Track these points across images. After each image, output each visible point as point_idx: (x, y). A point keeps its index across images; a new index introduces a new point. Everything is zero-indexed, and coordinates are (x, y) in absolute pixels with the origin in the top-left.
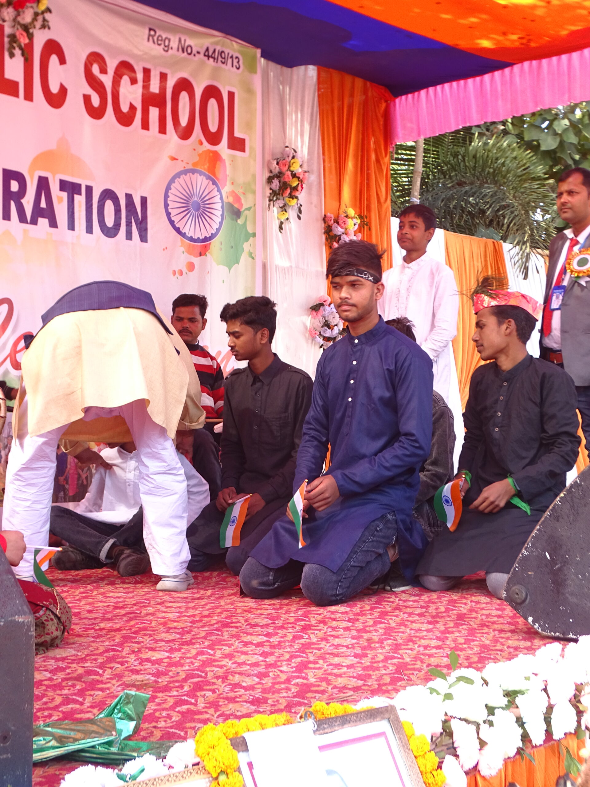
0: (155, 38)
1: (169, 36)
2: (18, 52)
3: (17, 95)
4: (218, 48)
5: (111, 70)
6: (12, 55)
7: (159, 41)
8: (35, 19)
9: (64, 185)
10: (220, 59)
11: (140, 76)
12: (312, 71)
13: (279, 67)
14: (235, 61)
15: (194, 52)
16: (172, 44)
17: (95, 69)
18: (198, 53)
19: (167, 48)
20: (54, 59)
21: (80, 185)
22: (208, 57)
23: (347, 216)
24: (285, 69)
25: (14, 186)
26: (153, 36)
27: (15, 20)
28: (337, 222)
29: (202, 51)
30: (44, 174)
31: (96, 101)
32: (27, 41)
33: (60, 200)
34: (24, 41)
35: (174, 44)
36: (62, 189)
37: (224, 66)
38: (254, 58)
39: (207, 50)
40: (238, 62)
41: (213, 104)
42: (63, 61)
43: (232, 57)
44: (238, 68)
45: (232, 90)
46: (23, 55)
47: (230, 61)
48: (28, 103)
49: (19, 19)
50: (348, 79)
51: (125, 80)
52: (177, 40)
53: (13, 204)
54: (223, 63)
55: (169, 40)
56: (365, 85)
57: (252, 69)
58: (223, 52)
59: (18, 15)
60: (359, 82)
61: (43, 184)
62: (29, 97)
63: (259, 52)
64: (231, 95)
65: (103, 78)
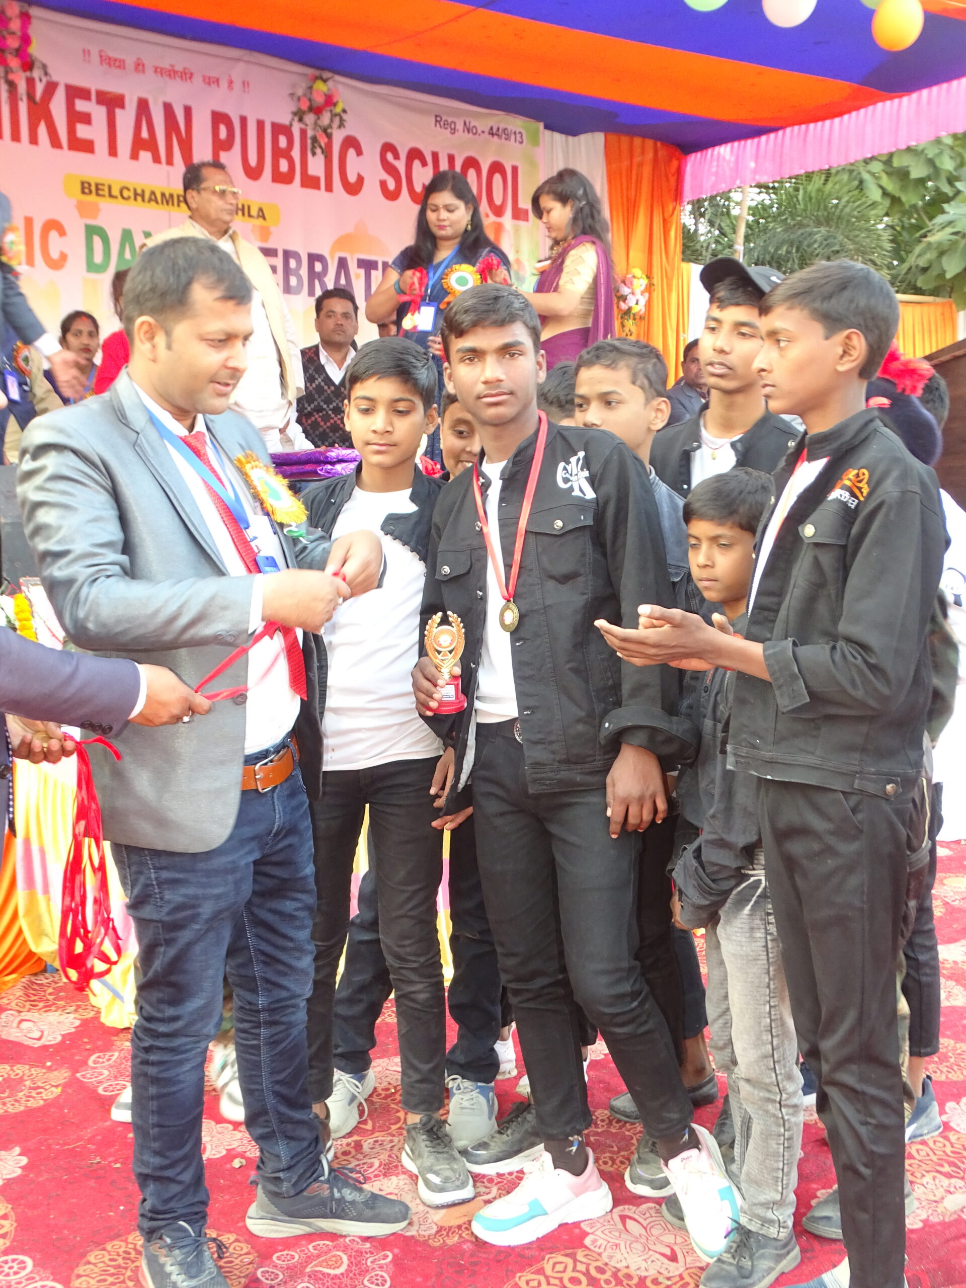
0: (442, 123)
1: (455, 120)
2: (318, 151)
3: (318, 188)
4: (502, 126)
5: (403, 156)
6: (314, 154)
7: (446, 125)
8: (332, 120)
9: (362, 263)
10: (504, 136)
11: (429, 159)
12: (600, 137)
13: (563, 136)
14: (518, 136)
15: (479, 131)
16: (457, 127)
17: (390, 156)
18: (483, 132)
19: (454, 131)
20: (351, 152)
21: (376, 263)
22: (493, 134)
23: (634, 277)
24: (570, 138)
25: (318, 267)
26: (440, 122)
27: (316, 124)
28: (624, 282)
29: (487, 130)
30: (343, 255)
31: (391, 185)
32: (326, 140)
33: (358, 276)
34: (323, 141)
35: (460, 126)
36: (359, 266)
37: (507, 142)
38: (537, 132)
39: (492, 128)
40: (521, 137)
41: (497, 178)
42: (359, 152)
43: (515, 133)
44: (521, 142)
45: (515, 164)
46: (323, 152)
47: (513, 137)
48: (329, 194)
49: (319, 122)
50: (638, 141)
51: (417, 164)
52: (462, 123)
53: (317, 282)
54: (506, 139)
55: (455, 124)
56: (655, 144)
57: (535, 142)
58: (506, 129)
59: (319, 118)
60: (650, 143)
61: (342, 264)
62: (329, 188)
63: (541, 125)
64: (515, 169)
65: (396, 163)
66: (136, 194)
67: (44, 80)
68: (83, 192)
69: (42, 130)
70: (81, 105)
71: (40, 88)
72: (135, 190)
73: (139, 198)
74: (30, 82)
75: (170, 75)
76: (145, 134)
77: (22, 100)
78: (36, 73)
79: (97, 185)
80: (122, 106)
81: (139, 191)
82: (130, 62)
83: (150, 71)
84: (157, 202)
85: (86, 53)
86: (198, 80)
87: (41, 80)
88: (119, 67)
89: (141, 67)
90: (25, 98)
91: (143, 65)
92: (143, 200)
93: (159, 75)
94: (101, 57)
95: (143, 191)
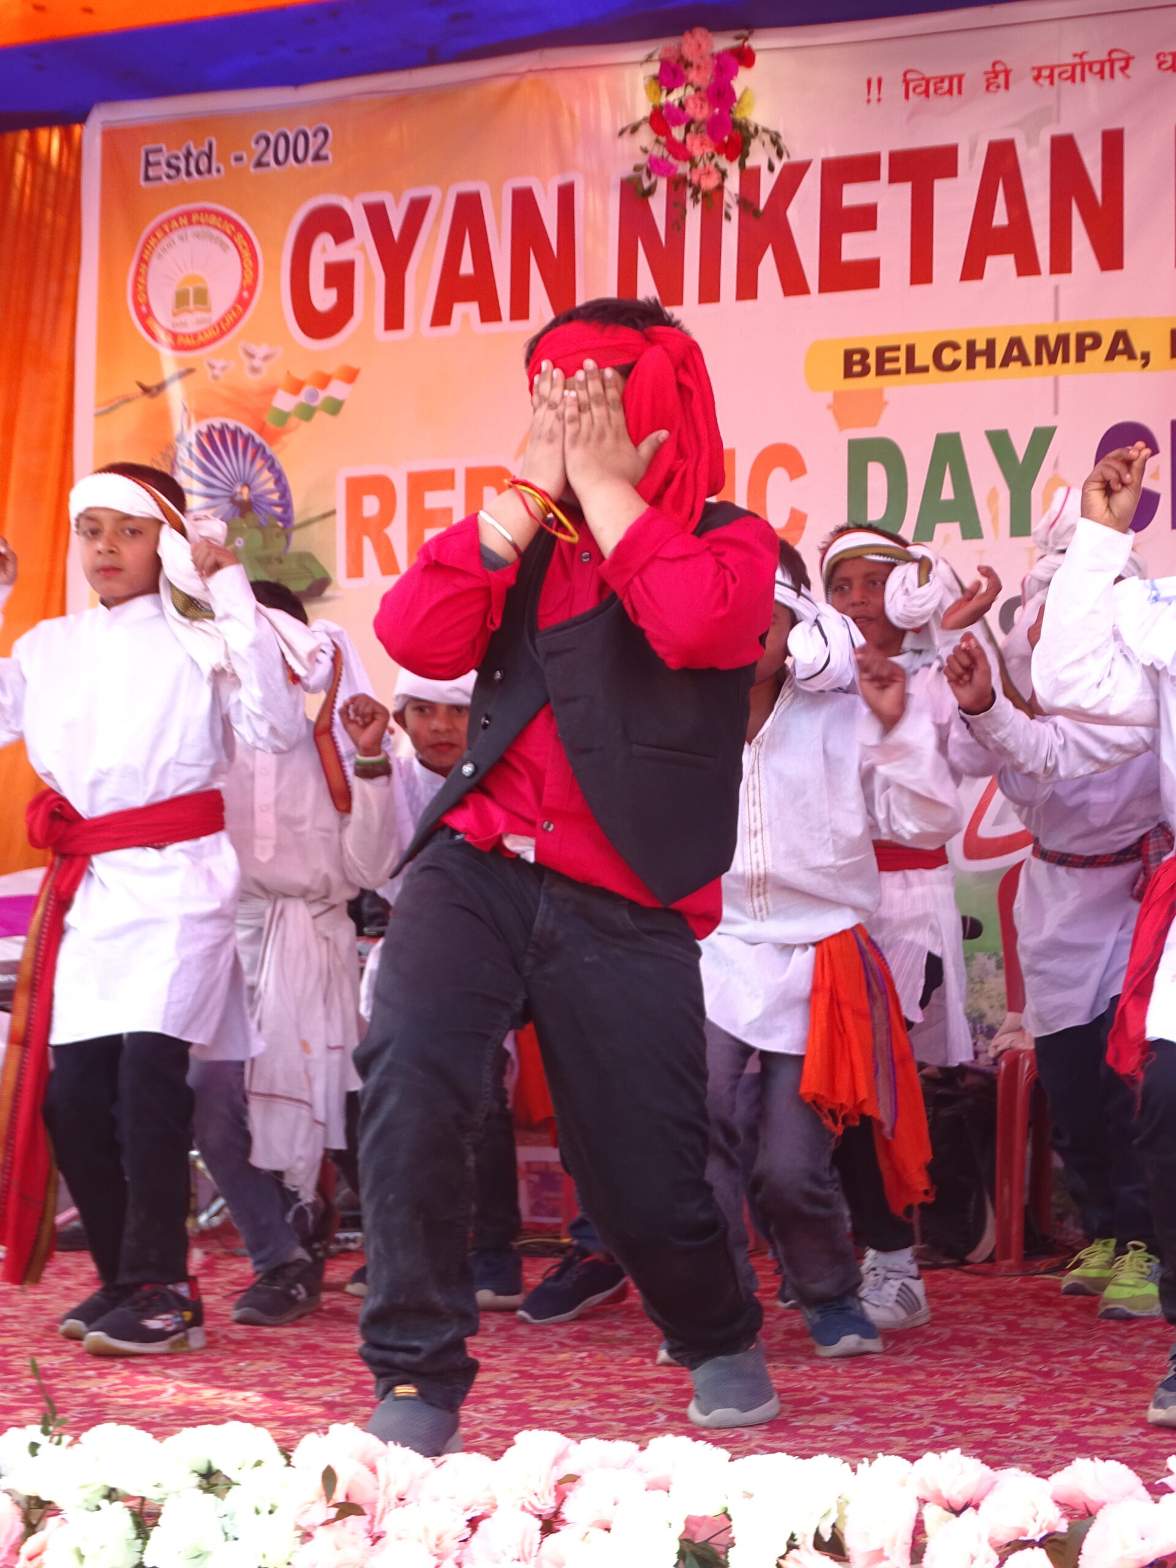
66: (972, 353)
67: (778, 166)
68: (848, 373)
69: (768, 268)
70: (853, 195)
71: (767, 183)
72: (971, 345)
73: (981, 362)
74: (750, 178)
75: (1072, 78)
76: (1000, 217)
77: (728, 217)
78: (758, 155)
79: (880, 352)
80: (951, 171)
81: (981, 345)
82: (974, 73)
83: (1023, 85)
84: (1026, 363)
85: (872, 85)
86: (1144, 68)
87: (771, 168)
88: (950, 91)
89: (1001, 79)
90: (735, 213)
91: (1007, 73)
92: (990, 364)
93: (1045, 82)
94: (907, 83)
95: (991, 344)
